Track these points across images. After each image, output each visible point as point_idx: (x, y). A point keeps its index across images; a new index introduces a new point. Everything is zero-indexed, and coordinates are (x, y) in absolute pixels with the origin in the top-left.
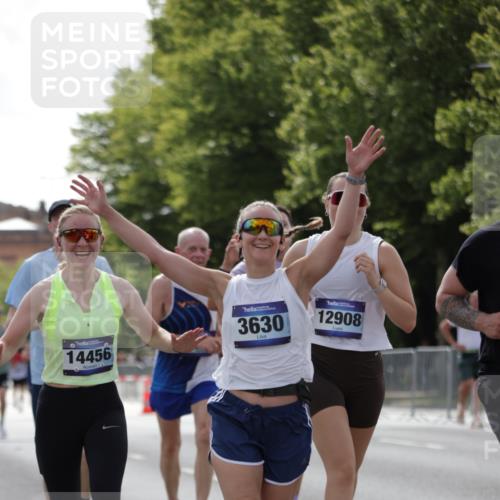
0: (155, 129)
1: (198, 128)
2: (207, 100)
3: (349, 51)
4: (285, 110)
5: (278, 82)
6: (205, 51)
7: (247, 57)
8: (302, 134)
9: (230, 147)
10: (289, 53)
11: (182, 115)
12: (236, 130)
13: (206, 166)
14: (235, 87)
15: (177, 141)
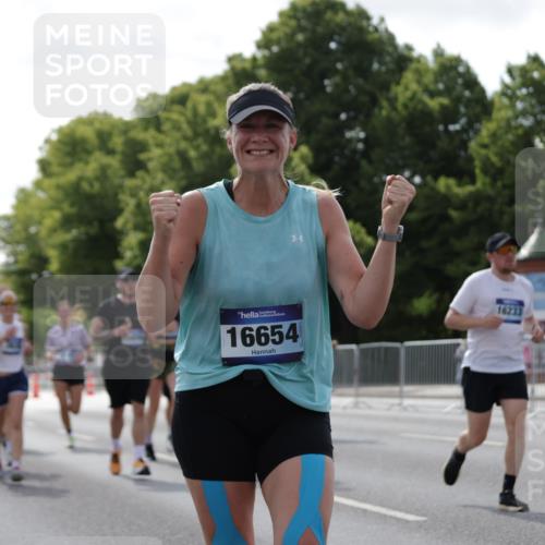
0: (40, 223)
1: (67, 222)
2: (72, 205)
3: (160, 176)
4: (119, 211)
5: (116, 195)
6: (71, 176)
7: (97, 179)
8: (130, 226)
9: (87, 234)
10: (122, 177)
11: (57, 215)
12: (90, 223)
13: (71, 246)
14: (90, 198)
15: (53, 230)
